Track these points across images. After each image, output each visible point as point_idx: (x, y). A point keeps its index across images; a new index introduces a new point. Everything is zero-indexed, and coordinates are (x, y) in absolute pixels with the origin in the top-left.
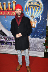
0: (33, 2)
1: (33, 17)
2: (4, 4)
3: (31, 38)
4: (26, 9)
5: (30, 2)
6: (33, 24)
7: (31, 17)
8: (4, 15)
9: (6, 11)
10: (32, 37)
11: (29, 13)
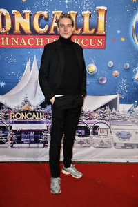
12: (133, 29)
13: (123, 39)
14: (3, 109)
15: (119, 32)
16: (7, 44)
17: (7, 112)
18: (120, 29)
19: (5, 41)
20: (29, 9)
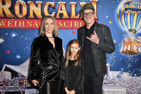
0: (133, 3)
1: (134, 31)
2: (71, 5)
3: (131, 77)
4: (119, 16)
5: (128, 3)
6: (135, 47)
7: (129, 33)
8: (71, 28)
9: (76, 19)
10: (133, 75)
11: (126, 24)
12: (117, 15)
13: (110, 22)
14: (18, 77)
15: (107, 17)
16: (23, 26)
17: (21, 80)
18: (108, 15)
19: (22, 24)
20: (40, 0)
